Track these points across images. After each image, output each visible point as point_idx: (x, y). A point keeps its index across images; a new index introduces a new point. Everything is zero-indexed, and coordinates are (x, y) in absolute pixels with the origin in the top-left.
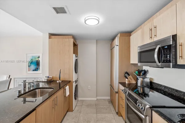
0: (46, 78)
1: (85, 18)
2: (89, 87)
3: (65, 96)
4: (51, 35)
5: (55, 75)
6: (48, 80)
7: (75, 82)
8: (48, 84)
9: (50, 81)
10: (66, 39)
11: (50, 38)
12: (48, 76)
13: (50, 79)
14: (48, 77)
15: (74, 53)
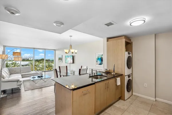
0: (105, 70)
1: (130, 22)
2: (145, 84)
3: (116, 85)
4: (108, 39)
5: (111, 68)
6: (106, 71)
7: (127, 76)
8: (106, 74)
9: (108, 73)
10: (119, 40)
11: (107, 41)
12: (106, 68)
13: (107, 71)
14: (106, 70)
15: (126, 51)
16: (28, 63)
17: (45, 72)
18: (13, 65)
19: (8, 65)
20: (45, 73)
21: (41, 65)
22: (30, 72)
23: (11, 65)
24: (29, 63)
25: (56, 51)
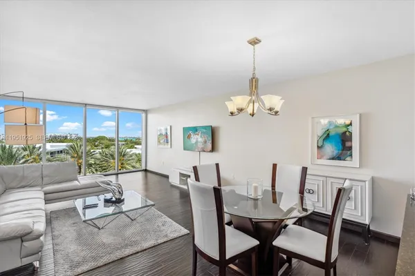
16: (64, 147)
17: (117, 174)
18: (27, 152)
19: (14, 152)
20: (117, 178)
21: (97, 151)
22: (76, 183)
23: (22, 151)
24: (67, 146)
25: (150, 116)
